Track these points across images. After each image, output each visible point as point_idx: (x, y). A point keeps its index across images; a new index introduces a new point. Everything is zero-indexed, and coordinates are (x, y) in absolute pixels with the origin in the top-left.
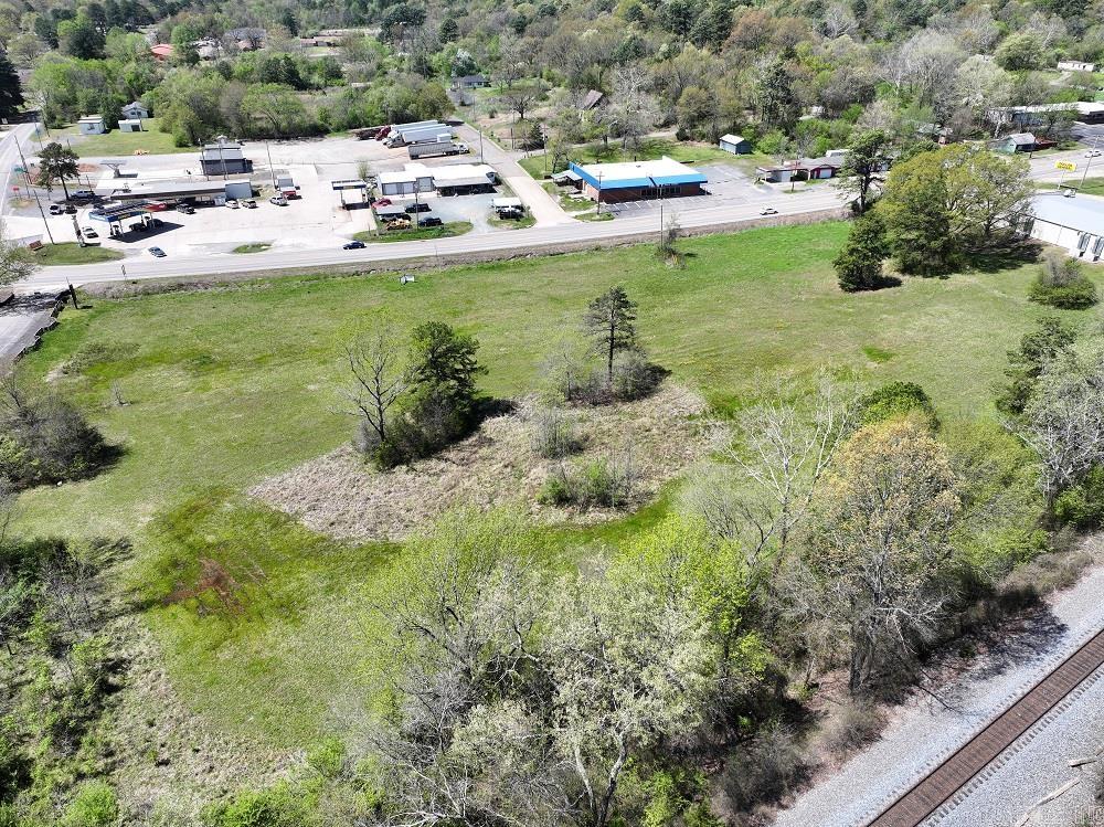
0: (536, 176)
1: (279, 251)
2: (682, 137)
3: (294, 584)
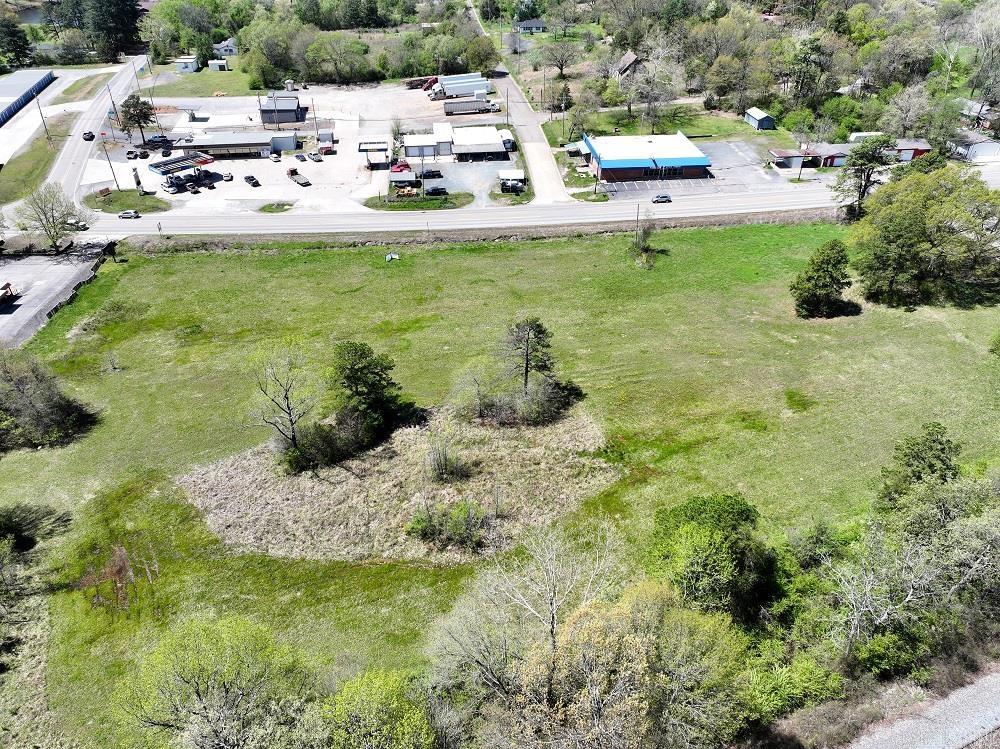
0: (553, 143)
1: (299, 212)
2: (709, 106)
3: (176, 586)
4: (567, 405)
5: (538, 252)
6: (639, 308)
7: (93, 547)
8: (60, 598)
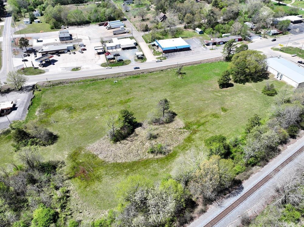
0: (147, 42)
1: (83, 70)
2: (185, 27)
4: (174, 117)
5: (153, 76)
6: (182, 90)
7: (74, 167)
8: (73, 180)
